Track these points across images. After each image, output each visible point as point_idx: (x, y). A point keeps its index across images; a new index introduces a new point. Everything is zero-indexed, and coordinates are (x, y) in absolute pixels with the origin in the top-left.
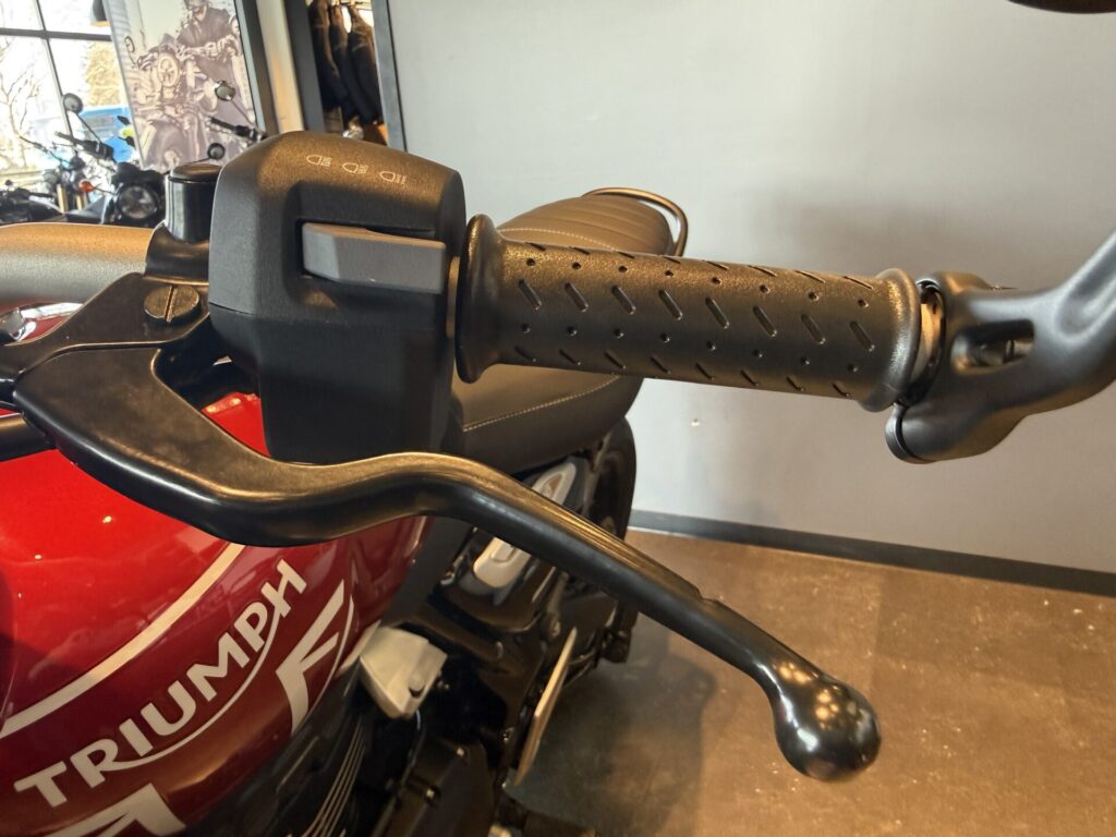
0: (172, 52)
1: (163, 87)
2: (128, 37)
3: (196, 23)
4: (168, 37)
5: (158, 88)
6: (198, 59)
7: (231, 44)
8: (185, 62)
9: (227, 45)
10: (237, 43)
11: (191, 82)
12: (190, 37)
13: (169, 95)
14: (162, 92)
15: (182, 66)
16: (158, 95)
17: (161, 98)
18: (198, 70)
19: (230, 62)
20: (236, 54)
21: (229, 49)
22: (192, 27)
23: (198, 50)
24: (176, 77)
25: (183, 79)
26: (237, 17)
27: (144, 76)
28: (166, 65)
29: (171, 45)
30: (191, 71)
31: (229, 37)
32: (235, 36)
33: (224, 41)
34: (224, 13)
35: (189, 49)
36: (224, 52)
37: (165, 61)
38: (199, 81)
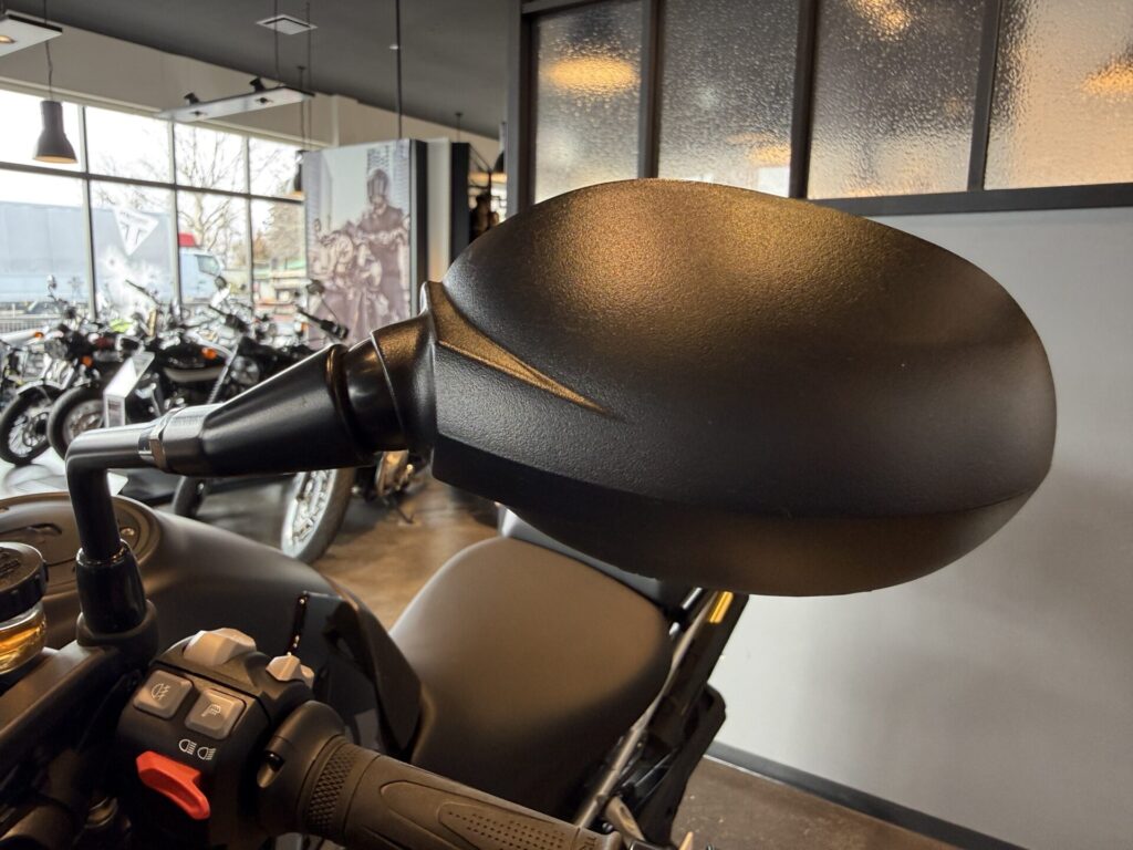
0: (350, 236)
1: (337, 263)
2: (318, 220)
3: (375, 216)
4: (349, 224)
5: (333, 262)
6: (371, 245)
7: (401, 236)
8: (360, 244)
9: (397, 237)
10: (406, 236)
11: (361, 261)
12: (368, 226)
13: (341, 269)
14: (336, 266)
15: (356, 247)
16: (331, 268)
17: (334, 271)
18: (369, 252)
19: (396, 250)
20: (404, 244)
21: (399, 240)
22: (371, 218)
23: (372, 237)
24: (349, 256)
25: (355, 259)
26: (410, 215)
27: (323, 252)
28: (343, 245)
29: (351, 230)
30: (363, 253)
31: (400, 230)
32: (405, 230)
33: (395, 233)
34: (399, 211)
35: (365, 235)
36: (393, 242)
37: (343, 242)
38: (368, 262)
